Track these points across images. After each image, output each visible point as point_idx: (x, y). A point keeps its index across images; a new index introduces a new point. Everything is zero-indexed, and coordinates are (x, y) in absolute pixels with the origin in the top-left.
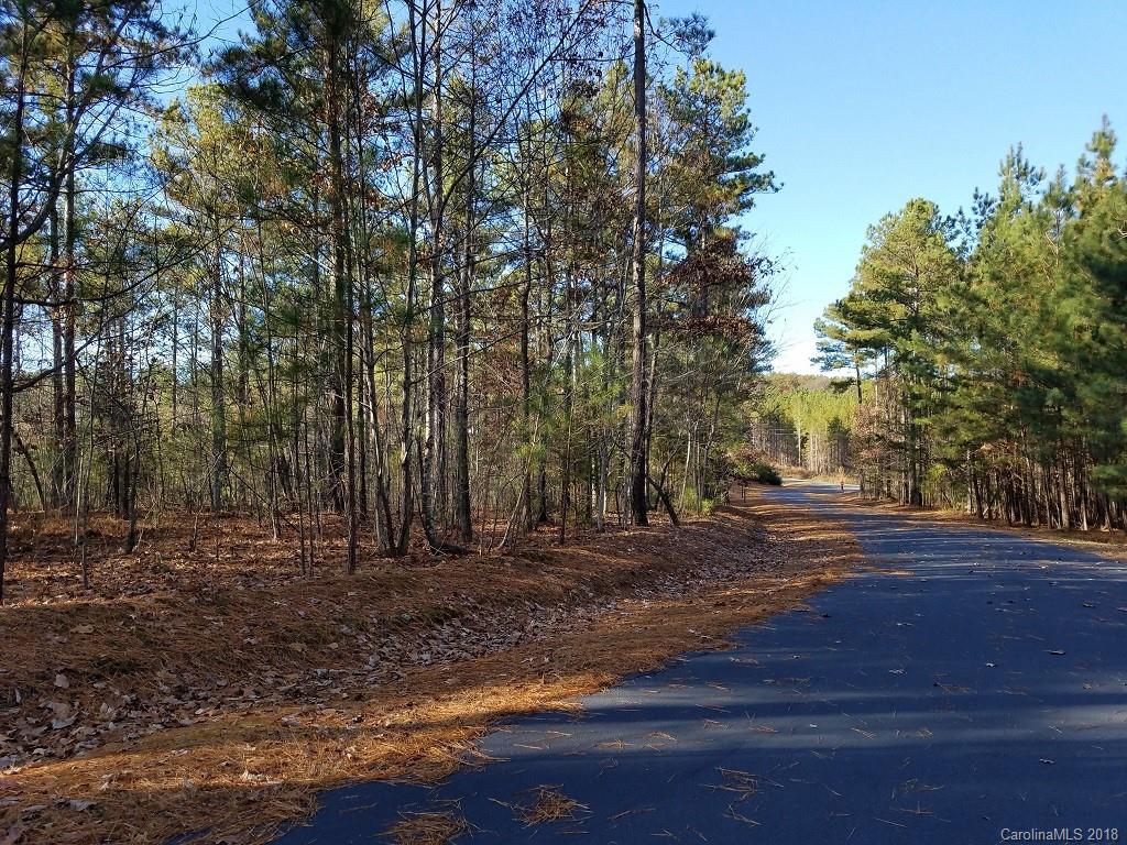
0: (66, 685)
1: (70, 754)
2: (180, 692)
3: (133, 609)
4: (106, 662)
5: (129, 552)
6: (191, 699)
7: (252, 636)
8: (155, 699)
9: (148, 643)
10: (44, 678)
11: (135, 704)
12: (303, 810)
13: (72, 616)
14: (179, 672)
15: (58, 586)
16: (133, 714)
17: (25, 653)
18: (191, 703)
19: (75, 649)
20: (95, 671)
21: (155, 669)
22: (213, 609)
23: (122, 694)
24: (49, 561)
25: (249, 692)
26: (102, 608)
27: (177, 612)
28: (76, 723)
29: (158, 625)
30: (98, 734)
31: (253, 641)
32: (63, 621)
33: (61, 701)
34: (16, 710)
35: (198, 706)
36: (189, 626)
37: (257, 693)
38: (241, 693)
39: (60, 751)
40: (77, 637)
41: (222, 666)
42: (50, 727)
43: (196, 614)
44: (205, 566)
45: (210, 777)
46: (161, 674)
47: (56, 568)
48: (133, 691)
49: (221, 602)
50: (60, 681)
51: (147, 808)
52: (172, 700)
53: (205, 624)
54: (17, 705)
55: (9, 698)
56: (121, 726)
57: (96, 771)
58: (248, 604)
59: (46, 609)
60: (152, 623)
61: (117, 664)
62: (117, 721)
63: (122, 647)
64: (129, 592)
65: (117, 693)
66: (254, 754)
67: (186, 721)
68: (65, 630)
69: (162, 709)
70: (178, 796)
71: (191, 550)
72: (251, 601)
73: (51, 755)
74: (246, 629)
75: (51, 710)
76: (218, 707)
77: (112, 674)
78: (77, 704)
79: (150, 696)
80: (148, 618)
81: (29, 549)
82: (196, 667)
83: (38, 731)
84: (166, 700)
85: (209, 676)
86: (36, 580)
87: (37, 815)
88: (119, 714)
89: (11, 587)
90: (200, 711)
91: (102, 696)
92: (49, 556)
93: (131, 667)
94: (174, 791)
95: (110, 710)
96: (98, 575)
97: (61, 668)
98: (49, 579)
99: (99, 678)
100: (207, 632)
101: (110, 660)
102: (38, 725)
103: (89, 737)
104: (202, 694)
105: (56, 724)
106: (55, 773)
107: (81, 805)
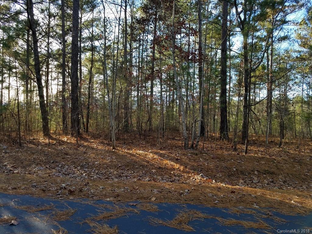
0: (257, 174)
1: (255, 188)
2: (285, 182)
3: (275, 160)
4: (266, 171)
5: (280, 147)
6: (287, 184)
7: (308, 173)
8: (278, 182)
9: (278, 169)
10: (253, 171)
11: (272, 182)
12: (305, 213)
13: (260, 159)
14: (285, 177)
15: (260, 153)
16: (272, 184)
17: (249, 165)
18: (287, 185)
19: (260, 166)
20: (264, 172)
21: (279, 175)
22: (298, 164)
23: (270, 179)
24: (260, 146)
25: (304, 187)
26: (268, 158)
27: (287, 163)
28: (258, 182)
29: (281, 165)
30: (263, 186)
31: (308, 174)
32: (259, 160)
33: (256, 177)
34: (246, 176)
35: (289, 186)
36: (290, 167)
37: (307, 187)
38: (302, 186)
39: (254, 187)
40: (261, 164)
41: (298, 179)
42: (253, 182)
43: (292, 164)
44: (300, 153)
45: (284, 199)
46: (280, 176)
47: (261, 148)
48: (273, 179)
49: (300, 162)
50: (256, 172)
51: (266, 200)
52: (282, 183)
53: (294, 167)
54: (247, 175)
55: (245, 174)
56: (268, 185)
57: (259, 192)
58: (309, 164)
59: (255, 156)
60: (280, 164)
61: (269, 172)
62: (268, 184)
63: (271, 168)
64: (276, 156)
65: (269, 178)
66: (297, 198)
67: (285, 189)
68: (259, 162)
69: (279, 184)
70: (274, 201)
71: (297, 148)
72: (310, 164)
73: (252, 187)
74: (307, 170)
75: (253, 178)
76: (294, 188)
77: (268, 174)
78: (259, 178)
79: (277, 181)
80: (279, 163)
81: (256, 143)
82: (290, 177)
83: (250, 182)
84: (280, 183)
85: (293, 180)
86: (256, 151)
87: (244, 195)
88: (268, 183)
89: (250, 151)
90: (289, 188)
91: (265, 178)
92: (260, 145)
93: (273, 173)
94: (274, 199)
95: (266, 182)
96: (270, 151)
97: (256, 170)
98: (258, 150)
99: (265, 174)
100: (295, 169)
101: (268, 170)
102: (250, 181)
103: (260, 186)
104: (290, 184)
105: (254, 181)
106: (250, 190)
107: (253, 196)
